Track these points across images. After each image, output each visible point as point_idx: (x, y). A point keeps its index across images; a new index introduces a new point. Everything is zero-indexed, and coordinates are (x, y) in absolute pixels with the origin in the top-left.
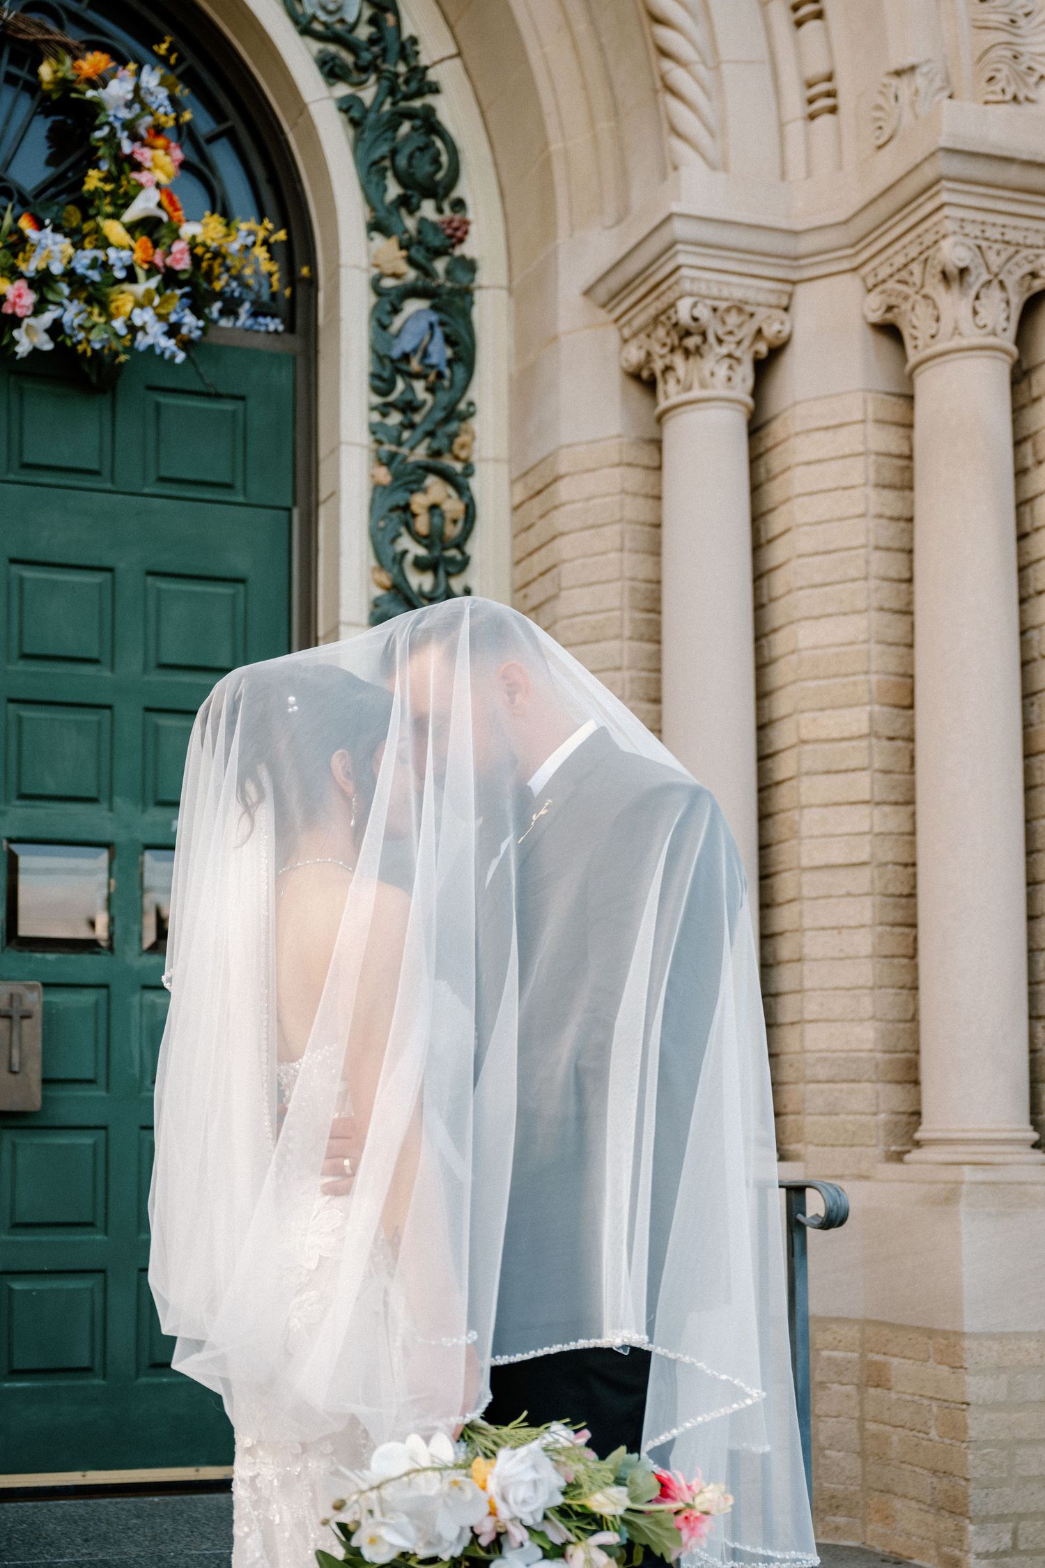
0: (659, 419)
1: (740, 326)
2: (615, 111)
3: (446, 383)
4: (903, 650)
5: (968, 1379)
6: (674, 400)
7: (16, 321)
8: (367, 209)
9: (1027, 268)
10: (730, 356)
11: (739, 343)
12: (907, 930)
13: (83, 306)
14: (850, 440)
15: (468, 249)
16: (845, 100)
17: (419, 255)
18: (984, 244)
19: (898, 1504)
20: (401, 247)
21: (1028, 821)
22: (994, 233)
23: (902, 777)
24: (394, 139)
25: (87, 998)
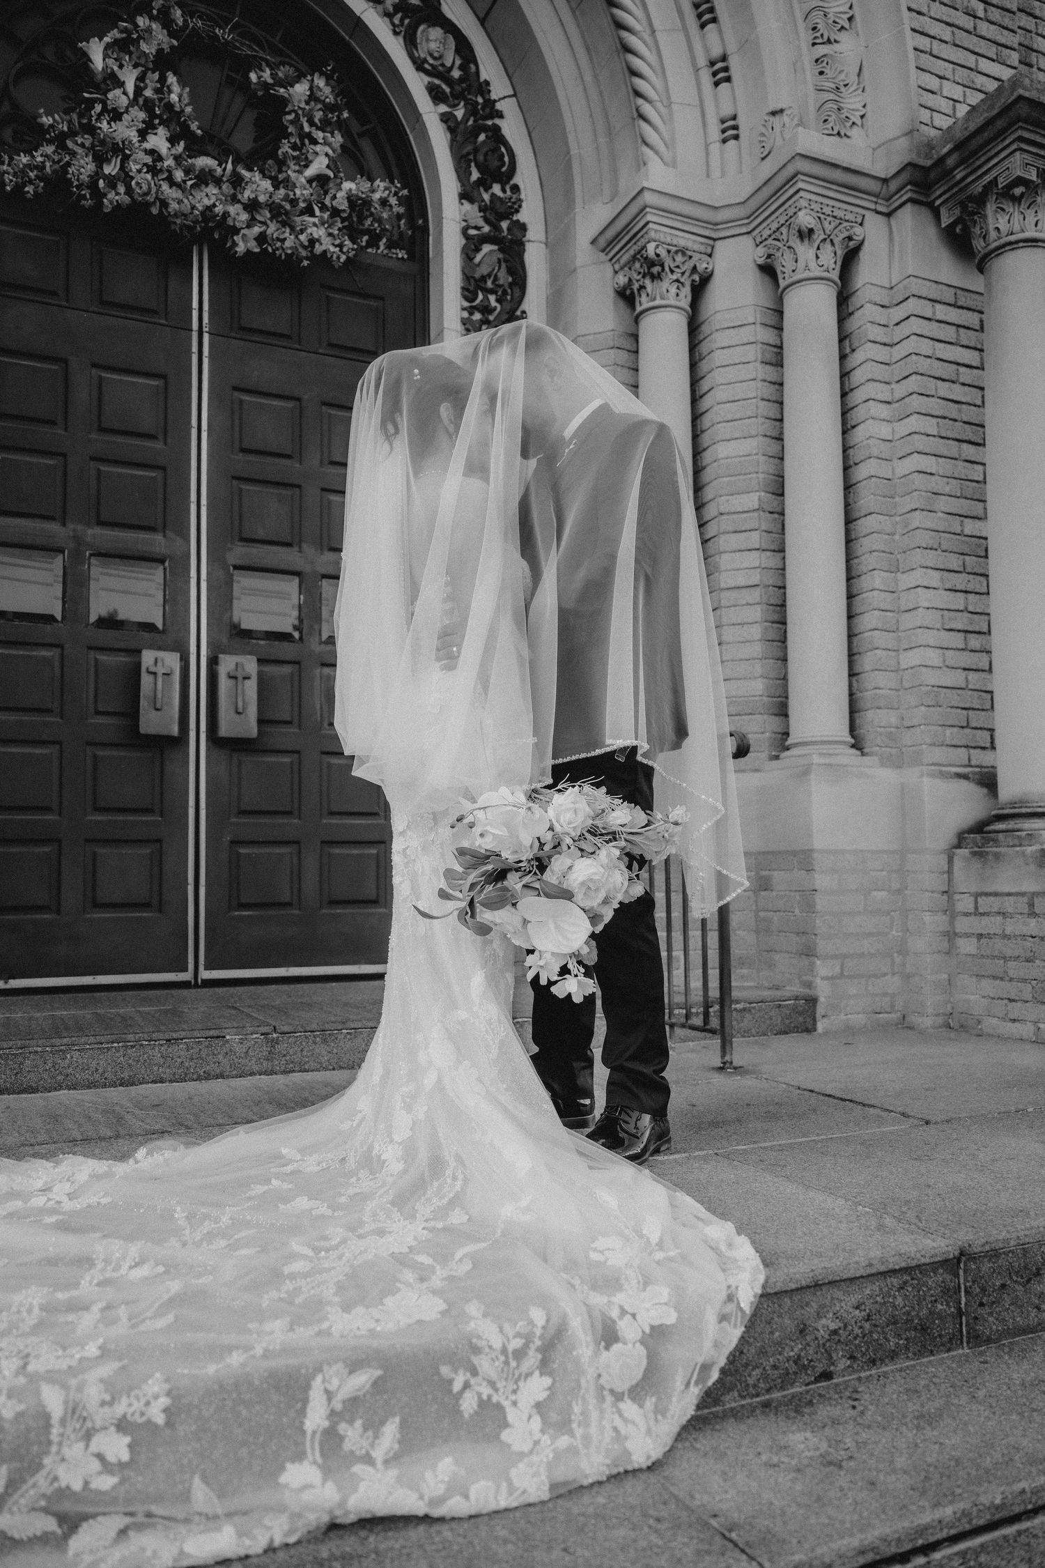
0: (637, 320)
1: (683, 263)
2: (610, 132)
3: (509, 297)
4: (777, 461)
5: (816, 876)
6: (645, 306)
7: (236, 231)
8: (459, 185)
9: (846, 234)
10: (677, 281)
11: (683, 274)
12: (780, 626)
13: (279, 225)
14: (746, 334)
15: (522, 216)
16: (743, 132)
17: (492, 217)
18: (822, 216)
19: (777, 957)
20: (480, 211)
21: (847, 561)
22: (827, 210)
23: (777, 536)
24: (476, 142)
25: (286, 670)
